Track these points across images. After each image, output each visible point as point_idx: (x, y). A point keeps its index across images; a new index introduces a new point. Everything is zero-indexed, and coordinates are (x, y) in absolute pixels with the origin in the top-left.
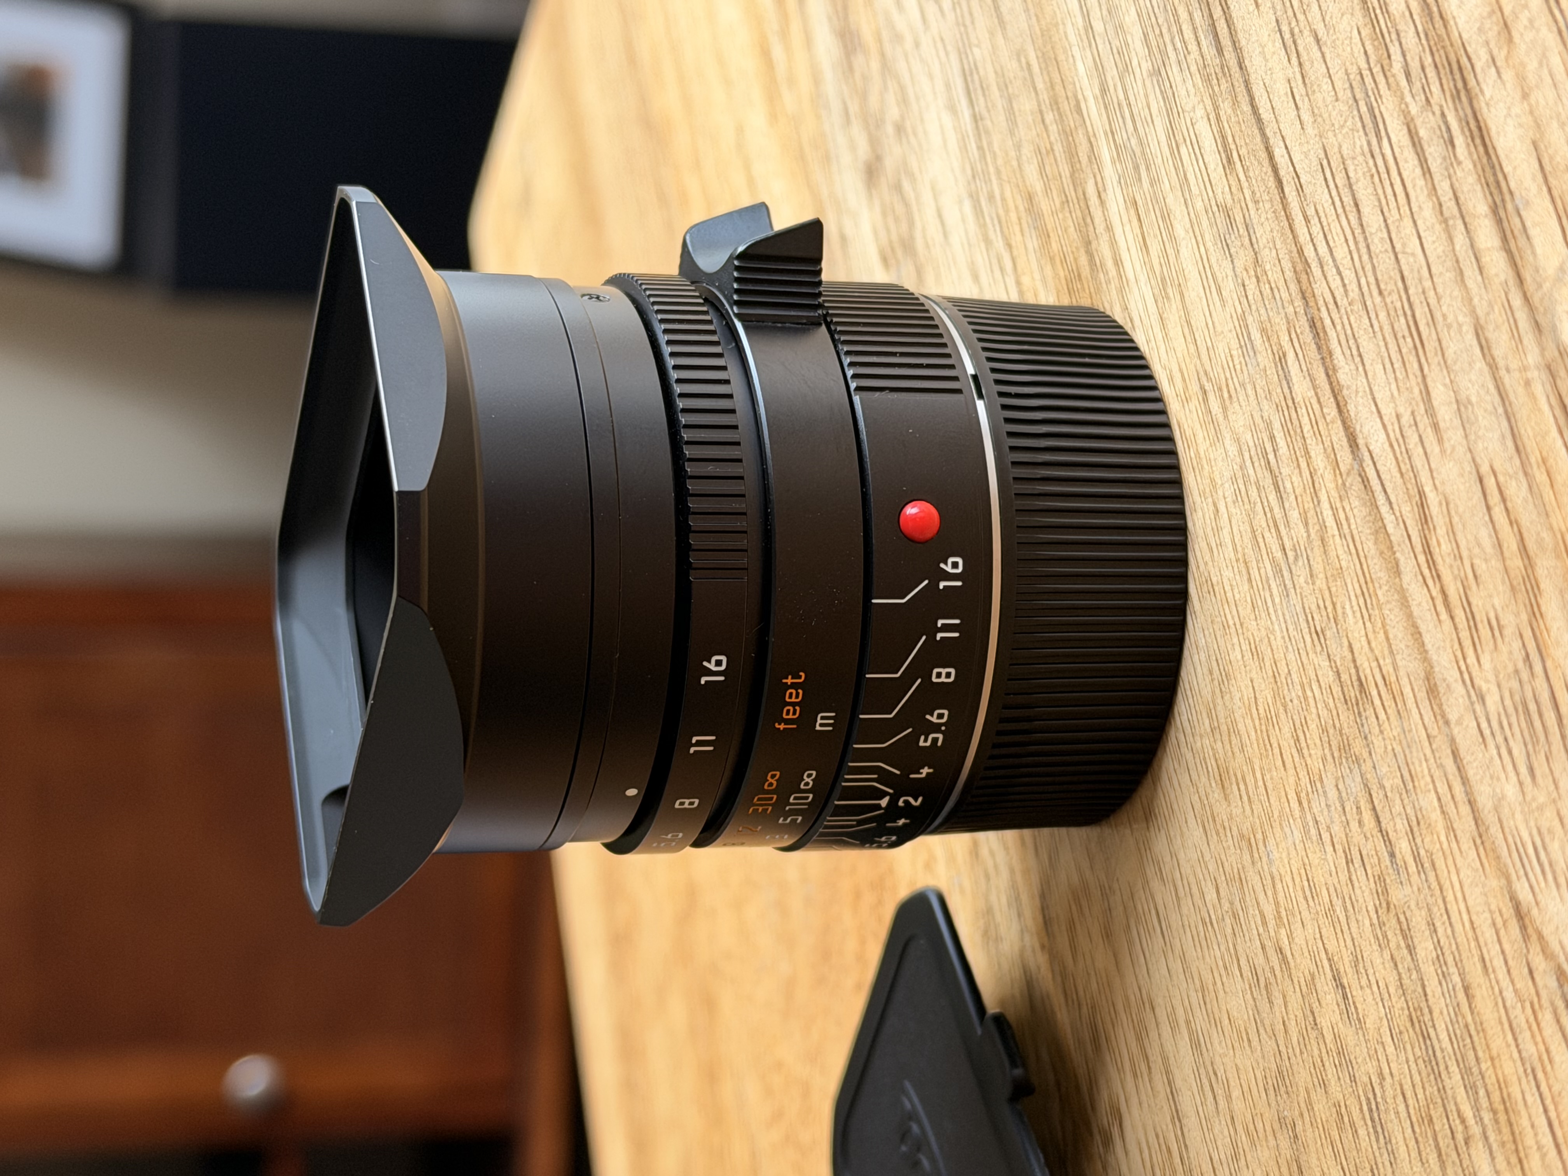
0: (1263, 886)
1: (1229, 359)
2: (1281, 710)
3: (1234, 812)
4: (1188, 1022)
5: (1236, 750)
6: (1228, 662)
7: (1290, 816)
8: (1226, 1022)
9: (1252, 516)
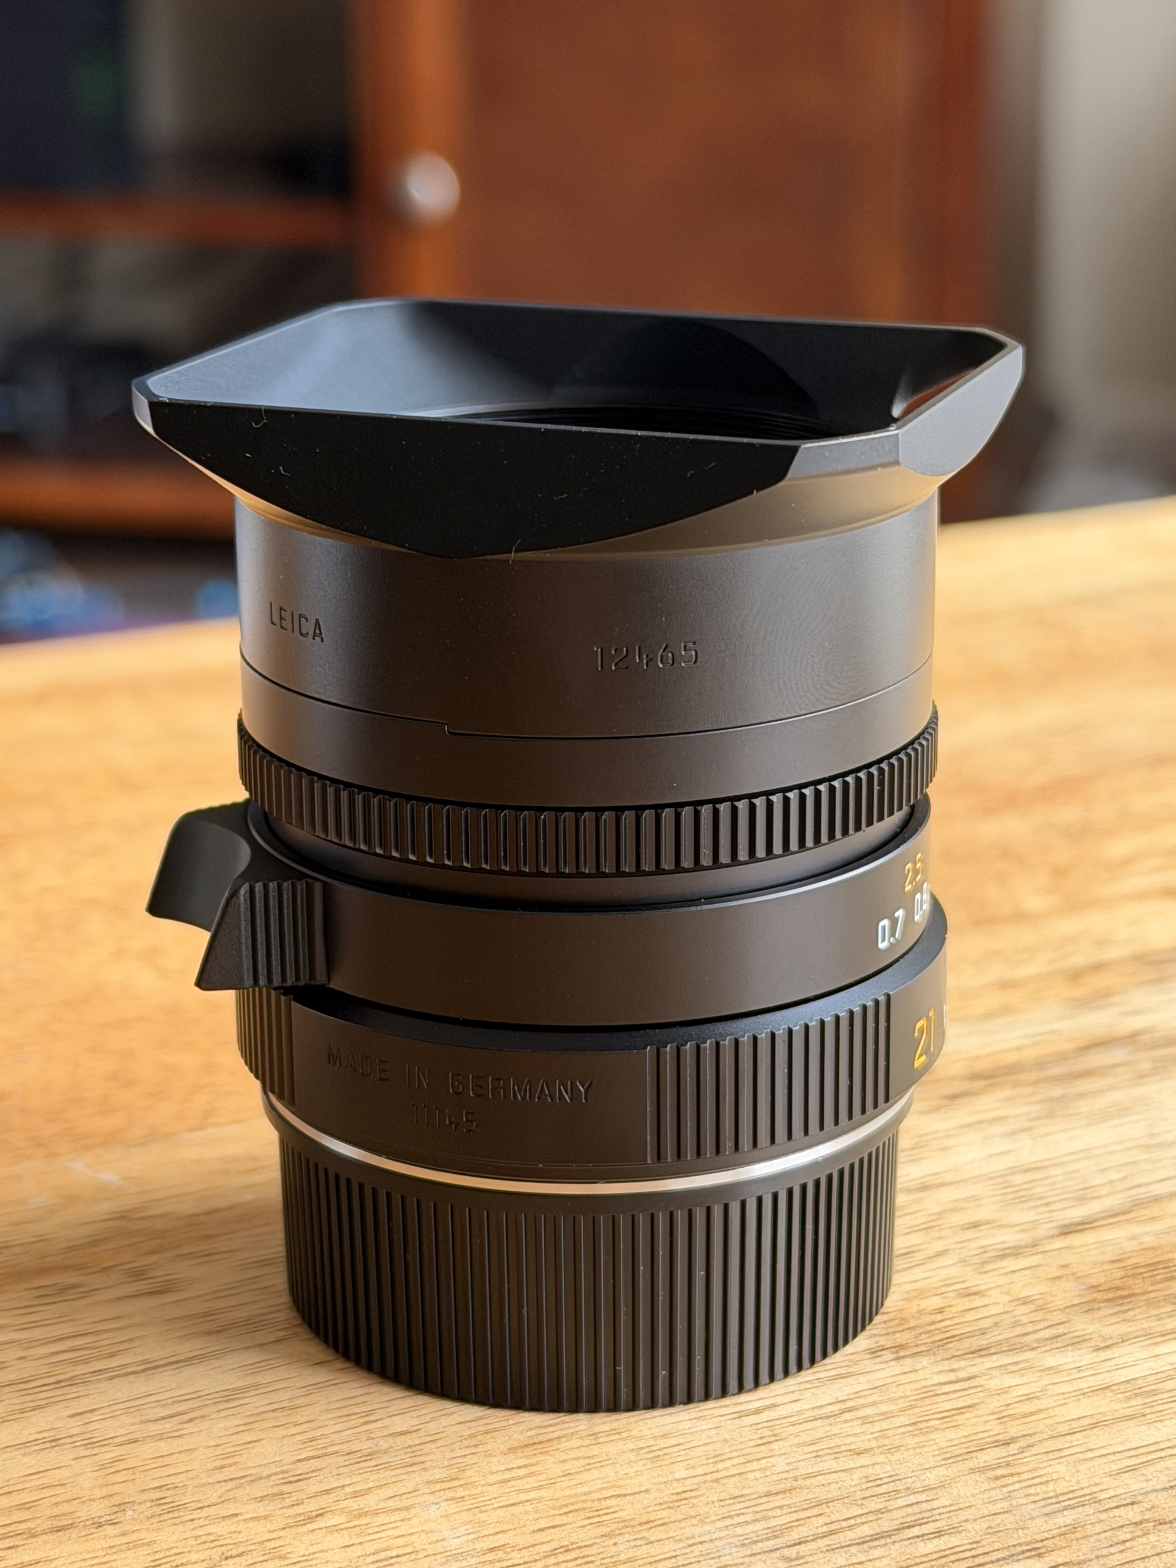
0: (401, 1495)
1: (1044, 1479)
2: (606, 1530)
3: (495, 1459)
4: (256, 1386)
5: (567, 1466)
6: (675, 1460)
7: (478, 1534)
8: (249, 1439)
9: (846, 1500)
